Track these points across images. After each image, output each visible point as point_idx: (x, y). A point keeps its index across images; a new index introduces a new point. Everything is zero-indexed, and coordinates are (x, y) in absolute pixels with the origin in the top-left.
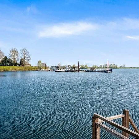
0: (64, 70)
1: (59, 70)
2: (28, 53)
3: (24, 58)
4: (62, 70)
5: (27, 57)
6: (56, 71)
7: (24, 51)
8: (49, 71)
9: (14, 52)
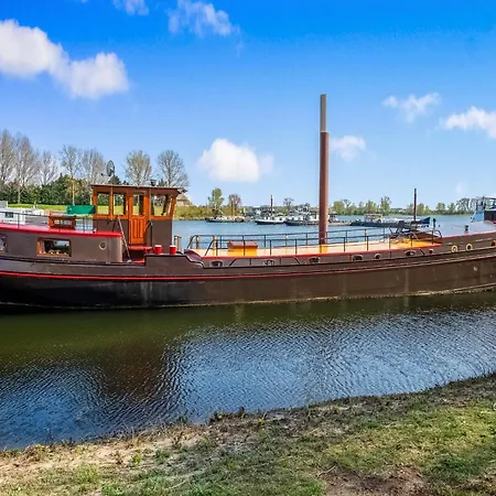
0: (284, 219)
1: (269, 220)
2: (180, 165)
3: (166, 180)
4: (277, 220)
5: (178, 176)
6: (259, 223)
7: (169, 160)
8: (243, 221)
9: (139, 163)
